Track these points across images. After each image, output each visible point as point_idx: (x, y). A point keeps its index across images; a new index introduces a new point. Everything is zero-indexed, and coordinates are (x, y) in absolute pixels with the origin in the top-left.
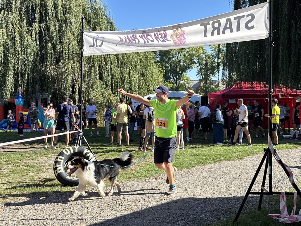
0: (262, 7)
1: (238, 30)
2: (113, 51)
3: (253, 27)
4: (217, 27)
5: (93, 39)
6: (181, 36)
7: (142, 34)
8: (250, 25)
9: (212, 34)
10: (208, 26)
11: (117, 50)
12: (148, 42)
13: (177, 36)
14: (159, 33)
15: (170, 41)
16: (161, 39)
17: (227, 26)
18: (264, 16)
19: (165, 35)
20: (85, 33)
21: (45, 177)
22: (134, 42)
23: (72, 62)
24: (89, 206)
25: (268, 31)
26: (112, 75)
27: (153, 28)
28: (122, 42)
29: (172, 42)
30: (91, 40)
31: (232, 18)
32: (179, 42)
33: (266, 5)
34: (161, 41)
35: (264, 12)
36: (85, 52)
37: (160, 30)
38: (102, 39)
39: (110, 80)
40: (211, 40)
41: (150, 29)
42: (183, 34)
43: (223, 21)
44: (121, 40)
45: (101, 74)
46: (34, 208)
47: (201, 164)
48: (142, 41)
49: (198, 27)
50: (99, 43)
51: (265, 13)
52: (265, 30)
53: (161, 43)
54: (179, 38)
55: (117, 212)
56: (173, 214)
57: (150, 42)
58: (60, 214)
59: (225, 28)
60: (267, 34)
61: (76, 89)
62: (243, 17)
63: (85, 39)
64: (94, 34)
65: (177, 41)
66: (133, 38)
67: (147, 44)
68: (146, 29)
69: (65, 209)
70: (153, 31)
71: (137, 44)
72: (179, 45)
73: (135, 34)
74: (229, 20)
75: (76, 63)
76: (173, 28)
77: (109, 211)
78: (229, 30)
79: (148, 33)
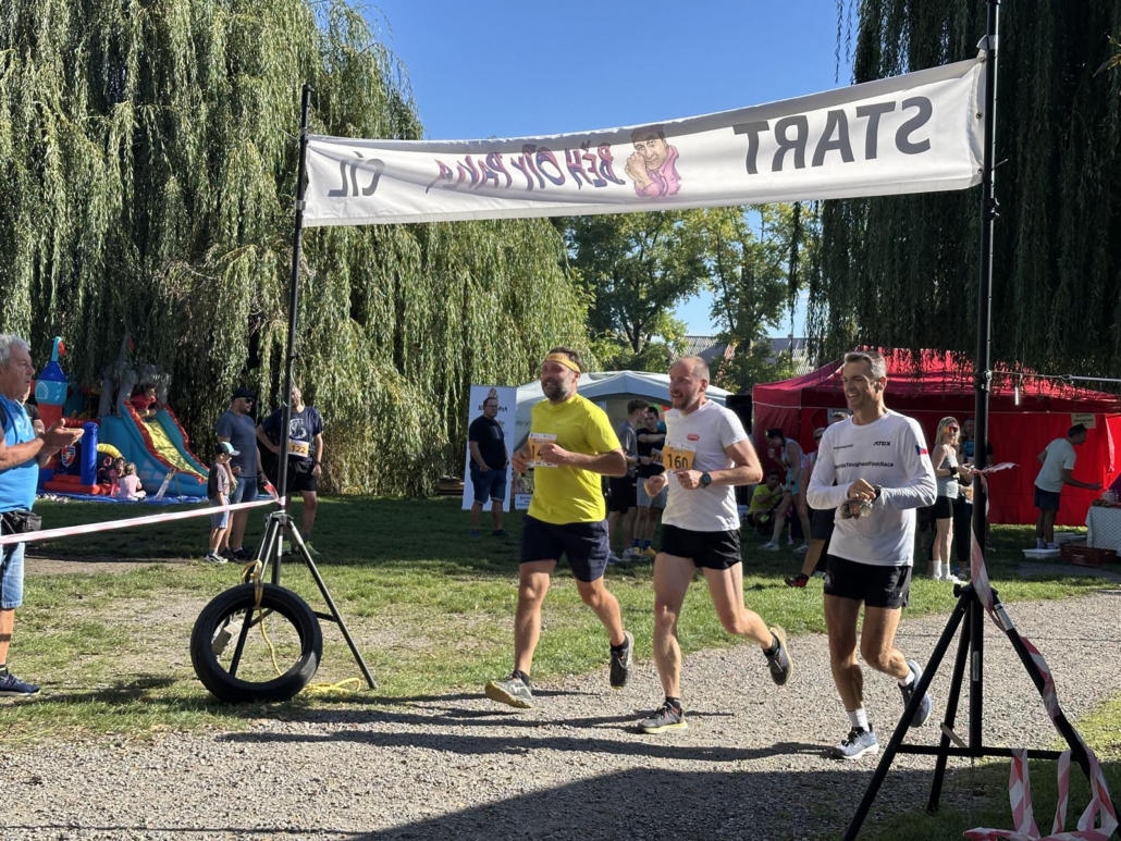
0: (961, 76)
1: (871, 152)
2: (416, 212)
3: (924, 146)
4: (796, 138)
5: (343, 164)
6: (662, 168)
7: (521, 155)
8: (914, 138)
9: (777, 165)
10: (762, 135)
11: (430, 209)
12: (542, 184)
13: (650, 167)
14: (582, 152)
15: (624, 183)
16: (592, 176)
17: (831, 140)
18: (965, 108)
19: (607, 162)
20: (312, 143)
21: (138, 669)
22: (492, 181)
23: (252, 249)
24: (306, 780)
25: (980, 163)
26: (400, 306)
27: (565, 135)
28: (445, 182)
29: (629, 188)
30: (333, 169)
31: (850, 109)
32: (654, 188)
33: (973, 70)
34: (589, 181)
35: (968, 94)
36: (311, 211)
37: (589, 142)
38: (374, 167)
39: (392, 323)
40: (773, 186)
41: (554, 137)
42: (672, 157)
43: (817, 119)
44: (445, 173)
45: (359, 299)
46: (100, 780)
47: (721, 642)
48: (519, 179)
49: (726, 137)
50: (364, 181)
51: (971, 98)
52: (968, 157)
53: (588, 187)
54: (656, 172)
55: (409, 805)
56: (615, 817)
57: (549, 184)
58: (195, 806)
59: (824, 145)
60: (976, 173)
61: (263, 350)
62: (890, 107)
63: (312, 165)
64: (345, 148)
65: (647, 184)
66: (488, 169)
67: (538, 192)
68: (538, 138)
69: (214, 789)
70: (565, 144)
71: (502, 188)
72: (654, 199)
73: (496, 153)
74: (837, 118)
75: (269, 253)
76: (634, 136)
77: (377, 798)
78: (837, 152)
79: (542, 150)
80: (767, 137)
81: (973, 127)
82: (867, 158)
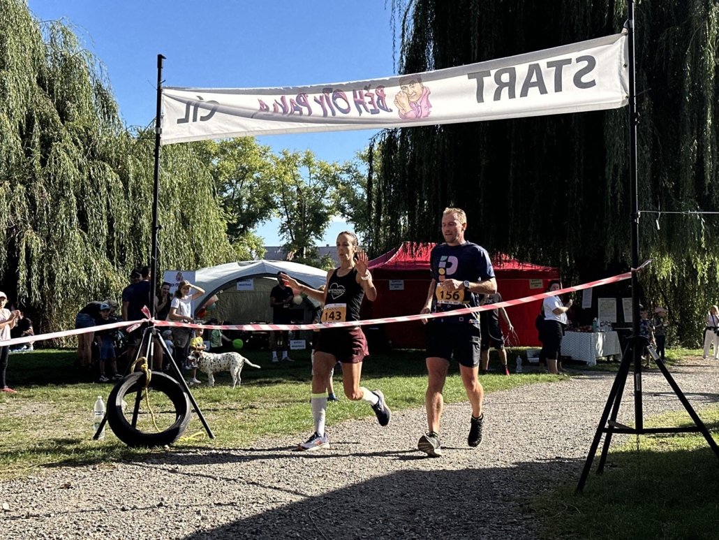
0: (612, 43)
1: (558, 88)
3: (592, 84)
4: (508, 81)
6: (420, 100)
7: (322, 94)
8: (585, 79)
9: (497, 96)
10: (486, 80)
11: (253, 128)
12: (334, 113)
13: (412, 100)
14: (365, 92)
15: (391, 111)
16: (370, 107)
17: (532, 81)
18: (616, 62)
19: (381, 98)
20: (166, 91)
22: (298, 112)
25: (627, 93)
26: (111, 221)
27: (351, 82)
28: (264, 113)
30: (181, 108)
31: (542, 63)
32: (412, 114)
33: (620, 40)
34: (367, 110)
35: (618, 53)
37: (370, 85)
39: (105, 233)
41: (344, 83)
42: (426, 94)
43: (521, 69)
44: (264, 107)
45: (82, 216)
48: (317, 110)
49: (463, 81)
50: (203, 113)
51: (620, 56)
52: (619, 89)
53: (365, 115)
54: (415, 103)
57: (338, 114)
59: (527, 85)
60: (624, 99)
62: (569, 61)
65: (408, 111)
66: (296, 105)
67: (331, 118)
68: (332, 84)
70: (353, 88)
71: (305, 115)
72: (412, 120)
73: (304, 94)
74: (535, 69)
76: (401, 82)
78: (536, 89)
79: (337, 91)
80: (489, 81)
81: (622, 72)
82: (556, 91)
